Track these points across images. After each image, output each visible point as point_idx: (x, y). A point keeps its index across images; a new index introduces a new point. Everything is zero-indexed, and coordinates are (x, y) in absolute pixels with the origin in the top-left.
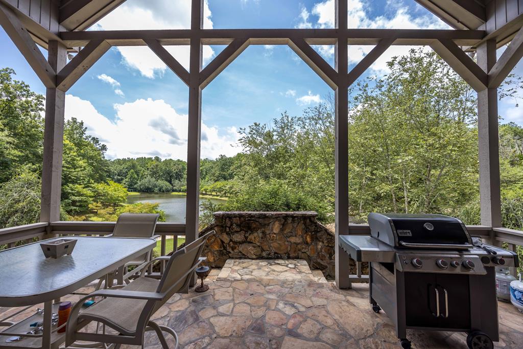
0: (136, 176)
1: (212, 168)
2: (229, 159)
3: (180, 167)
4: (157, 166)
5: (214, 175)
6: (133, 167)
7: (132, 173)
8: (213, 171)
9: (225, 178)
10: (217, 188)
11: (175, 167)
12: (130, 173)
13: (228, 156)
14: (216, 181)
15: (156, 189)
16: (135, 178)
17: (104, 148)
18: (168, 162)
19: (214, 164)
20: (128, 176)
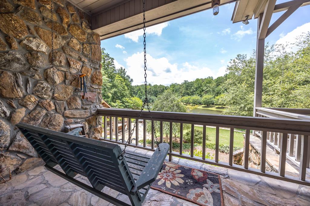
0: (141, 94)
1: (180, 88)
2: (190, 82)
3: (162, 88)
4: (150, 88)
5: (181, 92)
6: (140, 89)
7: (139, 93)
8: (181, 90)
9: (188, 94)
10: (184, 100)
11: (159, 89)
12: (138, 93)
13: (189, 81)
14: (182, 96)
15: (151, 101)
16: (141, 95)
17: (132, 80)
18: (155, 86)
19: (181, 86)
20: (138, 94)
